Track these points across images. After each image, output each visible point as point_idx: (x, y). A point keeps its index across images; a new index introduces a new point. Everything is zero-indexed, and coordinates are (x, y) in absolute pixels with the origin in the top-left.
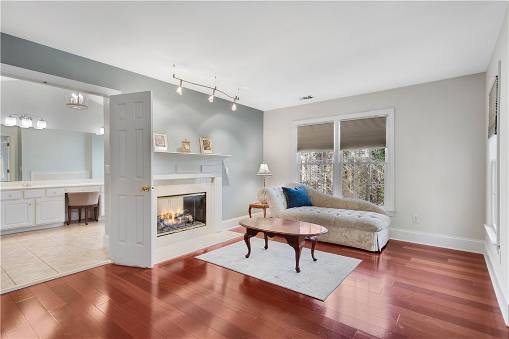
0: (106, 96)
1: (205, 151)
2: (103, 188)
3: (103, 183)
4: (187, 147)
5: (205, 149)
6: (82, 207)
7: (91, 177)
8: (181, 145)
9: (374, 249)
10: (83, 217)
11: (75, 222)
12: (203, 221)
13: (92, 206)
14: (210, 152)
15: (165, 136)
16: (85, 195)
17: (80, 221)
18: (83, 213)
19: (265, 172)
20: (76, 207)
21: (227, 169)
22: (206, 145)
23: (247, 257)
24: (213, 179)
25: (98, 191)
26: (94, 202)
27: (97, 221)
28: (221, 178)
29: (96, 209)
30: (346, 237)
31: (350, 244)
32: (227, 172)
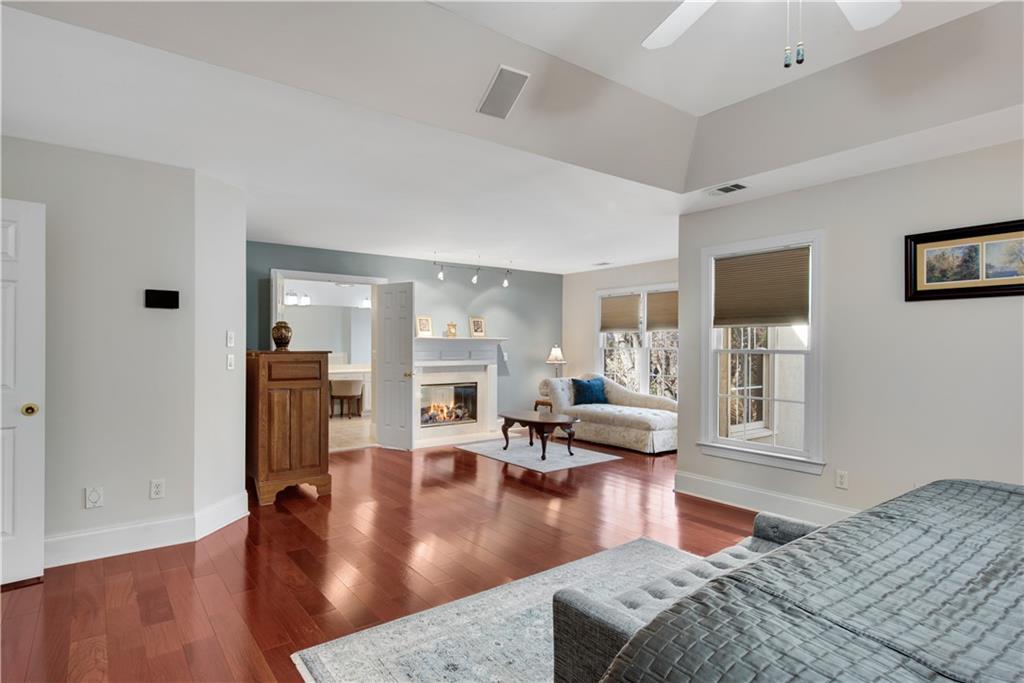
0: (373, 285)
1: (475, 334)
2: (370, 375)
3: (370, 370)
4: (453, 331)
5: (476, 331)
6: (345, 397)
7: (349, 362)
8: (446, 329)
9: (649, 450)
10: (345, 411)
11: (336, 416)
12: (473, 416)
13: (354, 397)
14: (482, 334)
15: (429, 319)
16: (348, 384)
17: (341, 415)
18: (346, 407)
19: (556, 360)
20: (339, 397)
21: (505, 354)
22: (477, 327)
23: (505, 448)
24: (486, 367)
25: (361, 379)
26: (356, 392)
27: (360, 416)
28: (496, 366)
29: (359, 401)
30: (624, 437)
31: (628, 446)
32: (506, 358)
